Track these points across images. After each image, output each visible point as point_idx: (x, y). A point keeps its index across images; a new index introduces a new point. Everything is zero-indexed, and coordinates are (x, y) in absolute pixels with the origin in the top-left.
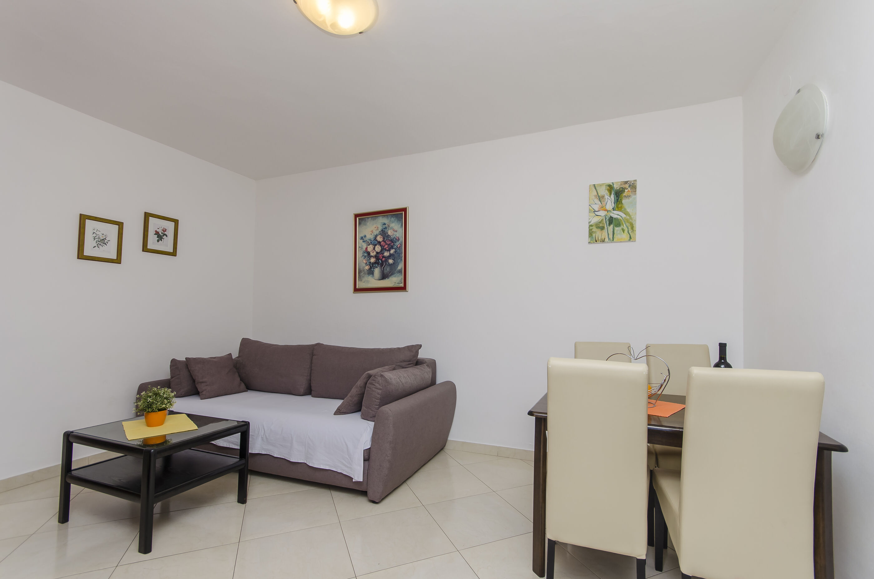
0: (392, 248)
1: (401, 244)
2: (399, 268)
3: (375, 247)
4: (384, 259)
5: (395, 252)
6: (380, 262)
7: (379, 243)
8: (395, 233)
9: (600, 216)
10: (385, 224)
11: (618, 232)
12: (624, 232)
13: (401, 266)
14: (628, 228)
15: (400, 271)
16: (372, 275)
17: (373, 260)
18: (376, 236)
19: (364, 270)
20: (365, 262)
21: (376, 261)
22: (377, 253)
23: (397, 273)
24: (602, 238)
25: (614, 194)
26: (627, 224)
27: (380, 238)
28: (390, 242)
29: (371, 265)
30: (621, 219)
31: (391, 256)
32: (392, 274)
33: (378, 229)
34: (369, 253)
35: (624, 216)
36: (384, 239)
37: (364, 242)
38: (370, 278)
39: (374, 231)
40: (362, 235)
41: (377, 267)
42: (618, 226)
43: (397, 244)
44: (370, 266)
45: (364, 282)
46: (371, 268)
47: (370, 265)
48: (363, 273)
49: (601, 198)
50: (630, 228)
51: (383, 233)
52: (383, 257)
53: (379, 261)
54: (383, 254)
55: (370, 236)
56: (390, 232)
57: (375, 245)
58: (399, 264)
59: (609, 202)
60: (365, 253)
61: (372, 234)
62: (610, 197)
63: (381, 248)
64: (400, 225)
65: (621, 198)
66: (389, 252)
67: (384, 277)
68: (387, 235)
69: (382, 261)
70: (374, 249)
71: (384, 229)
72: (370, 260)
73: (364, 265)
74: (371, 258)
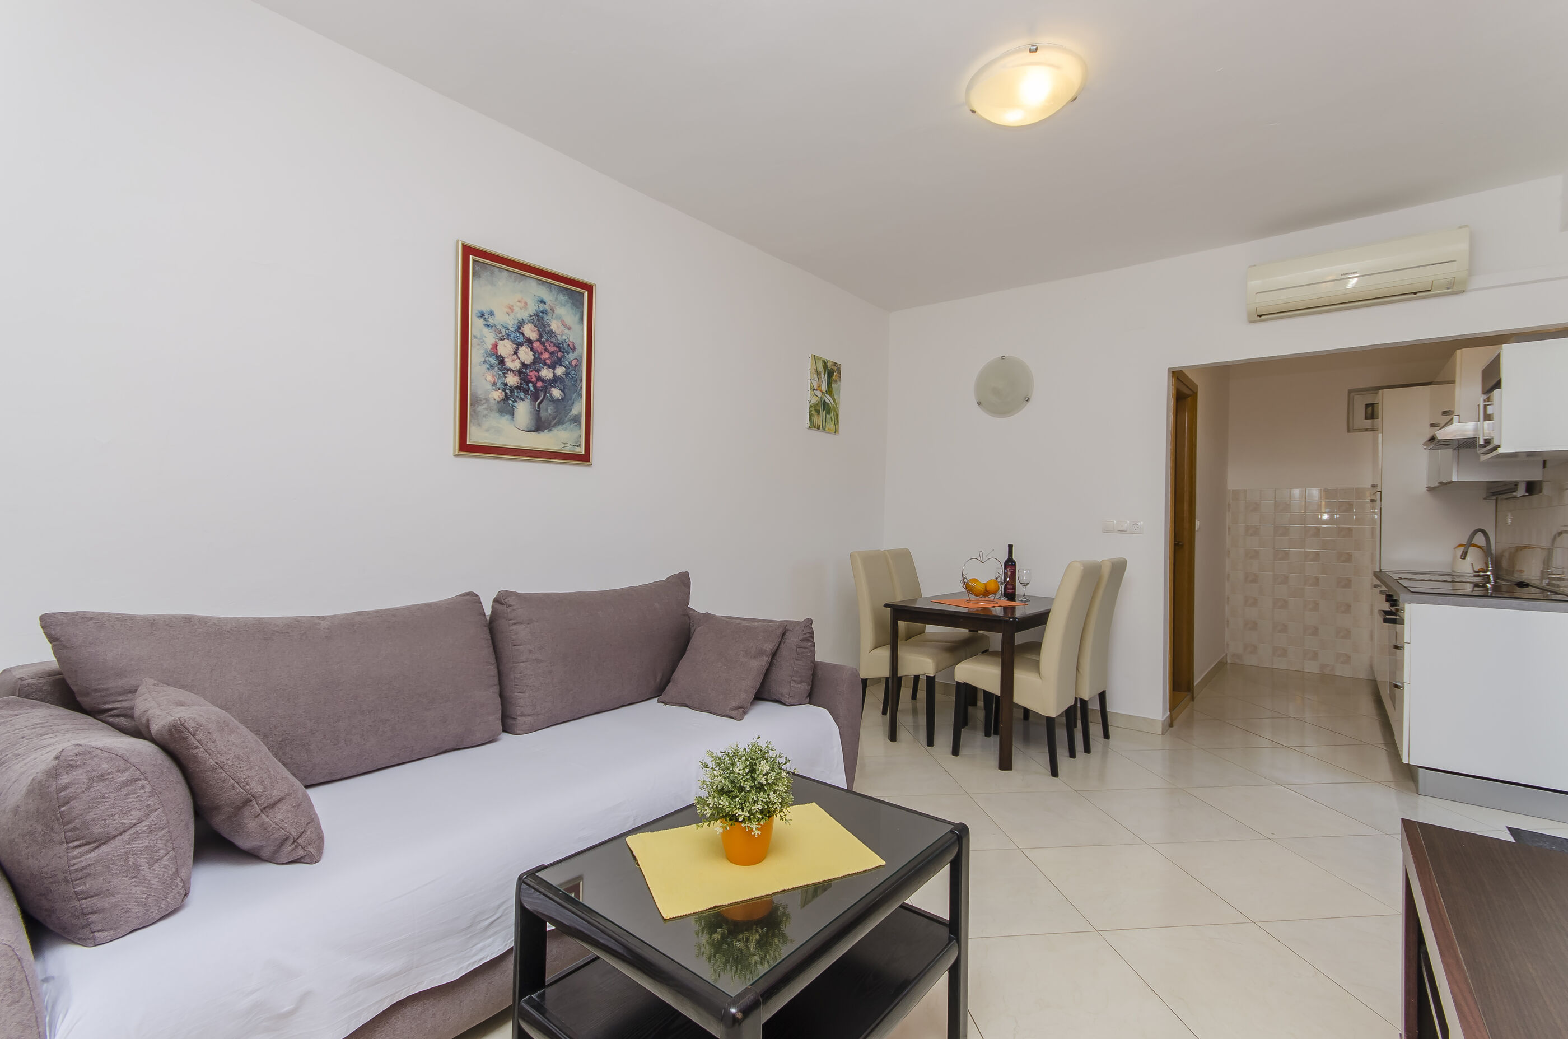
0: (559, 362)
1: (579, 361)
2: (574, 412)
3: (517, 349)
4: (539, 384)
5: (567, 374)
6: (532, 389)
7: (529, 341)
8: (567, 331)
9: (817, 397)
10: (542, 302)
11: (828, 421)
12: (831, 423)
13: (579, 408)
15: (576, 420)
16: (509, 417)
17: (512, 380)
18: (521, 324)
19: (487, 400)
20: (489, 378)
21: (521, 384)
22: (524, 365)
23: (569, 423)
24: (817, 424)
25: (827, 374)
26: (834, 413)
27: (532, 331)
28: (555, 348)
29: (508, 391)
30: (831, 405)
31: (555, 381)
32: (560, 423)
33: (525, 308)
34: (501, 361)
35: (833, 403)
36: (541, 336)
37: (488, 326)
38: (504, 421)
39: (516, 309)
40: (485, 309)
41: (523, 400)
42: (828, 413)
43: (571, 356)
44: (506, 394)
45: (487, 430)
46: (507, 398)
47: (504, 390)
48: (484, 407)
50: (835, 418)
51: (539, 319)
52: (539, 379)
53: (527, 385)
54: (538, 371)
55: (504, 318)
56: (555, 326)
57: (519, 345)
58: (573, 402)
59: (824, 382)
60: (490, 355)
61: (511, 314)
62: (825, 376)
63: (534, 355)
64: (577, 318)
65: (831, 380)
66: (551, 370)
67: (539, 425)
68: (548, 328)
69: (534, 386)
70: (516, 353)
71: (542, 312)
72: (506, 377)
73: (489, 387)
74: (507, 373)
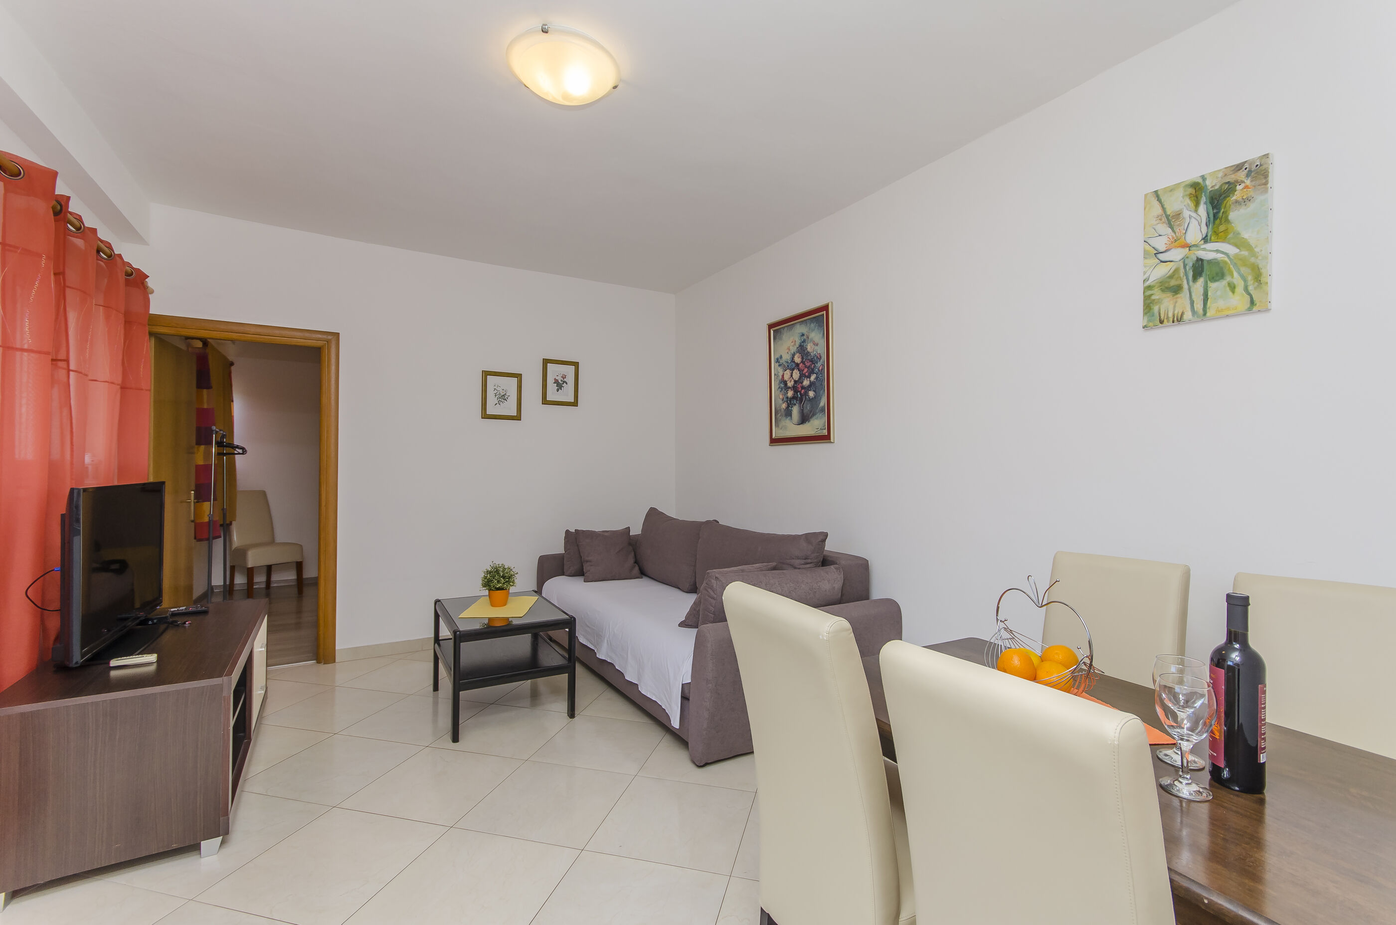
0: (812, 372)
1: (823, 365)
2: (822, 404)
3: (792, 373)
4: (803, 391)
5: (817, 378)
6: (799, 396)
7: (797, 365)
8: (816, 348)
9: (1171, 261)
10: (803, 335)
11: (1219, 293)
12: (1233, 292)
13: (823, 402)
14: (1245, 281)
15: (822, 410)
16: (789, 418)
17: (790, 394)
18: (793, 355)
19: (780, 410)
20: (781, 397)
21: (794, 394)
22: (795, 382)
23: (818, 414)
24: (1176, 312)
25: (1205, 203)
26: (1243, 270)
27: (799, 358)
28: (810, 363)
29: (789, 402)
30: (1226, 259)
31: (812, 384)
32: (814, 415)
33: (795, 344)
34: (785, 383)
35: (1232, 250)
36: (803, 358)
37: (779, 365)
38: (787, 422)
39: (791, 348)
40: (778, 356)
41: (795, 405)
42: (1218, 278)
43: (819, 364)
44: (788, 403)
45: (781, 429)
46: (788, 406)
47: (787, 402)
48: (779, 415)
49: (1171, 220)
50: (1250, 278)
51: (802, 349)
52: (803, 388)
53: (797, 394)
54: (802, 383)
55: (786, 357)
56: (810, 347)
57: (793, 370)
58: (821, 398)
59: (1194, 225)
60: (781, 383)
61: (789, 353)
62: (1196, 211)
63: (800, 373)
64: (821, 335)
65: (1225, 207)
66: (808, 379)
67: (804, 419)
68: (806, 351)
69: (801, 394)
70: (792, 376)
71: (803, 342)
72: (787, 393)
73: (781, 402)
74: (788, 391)
